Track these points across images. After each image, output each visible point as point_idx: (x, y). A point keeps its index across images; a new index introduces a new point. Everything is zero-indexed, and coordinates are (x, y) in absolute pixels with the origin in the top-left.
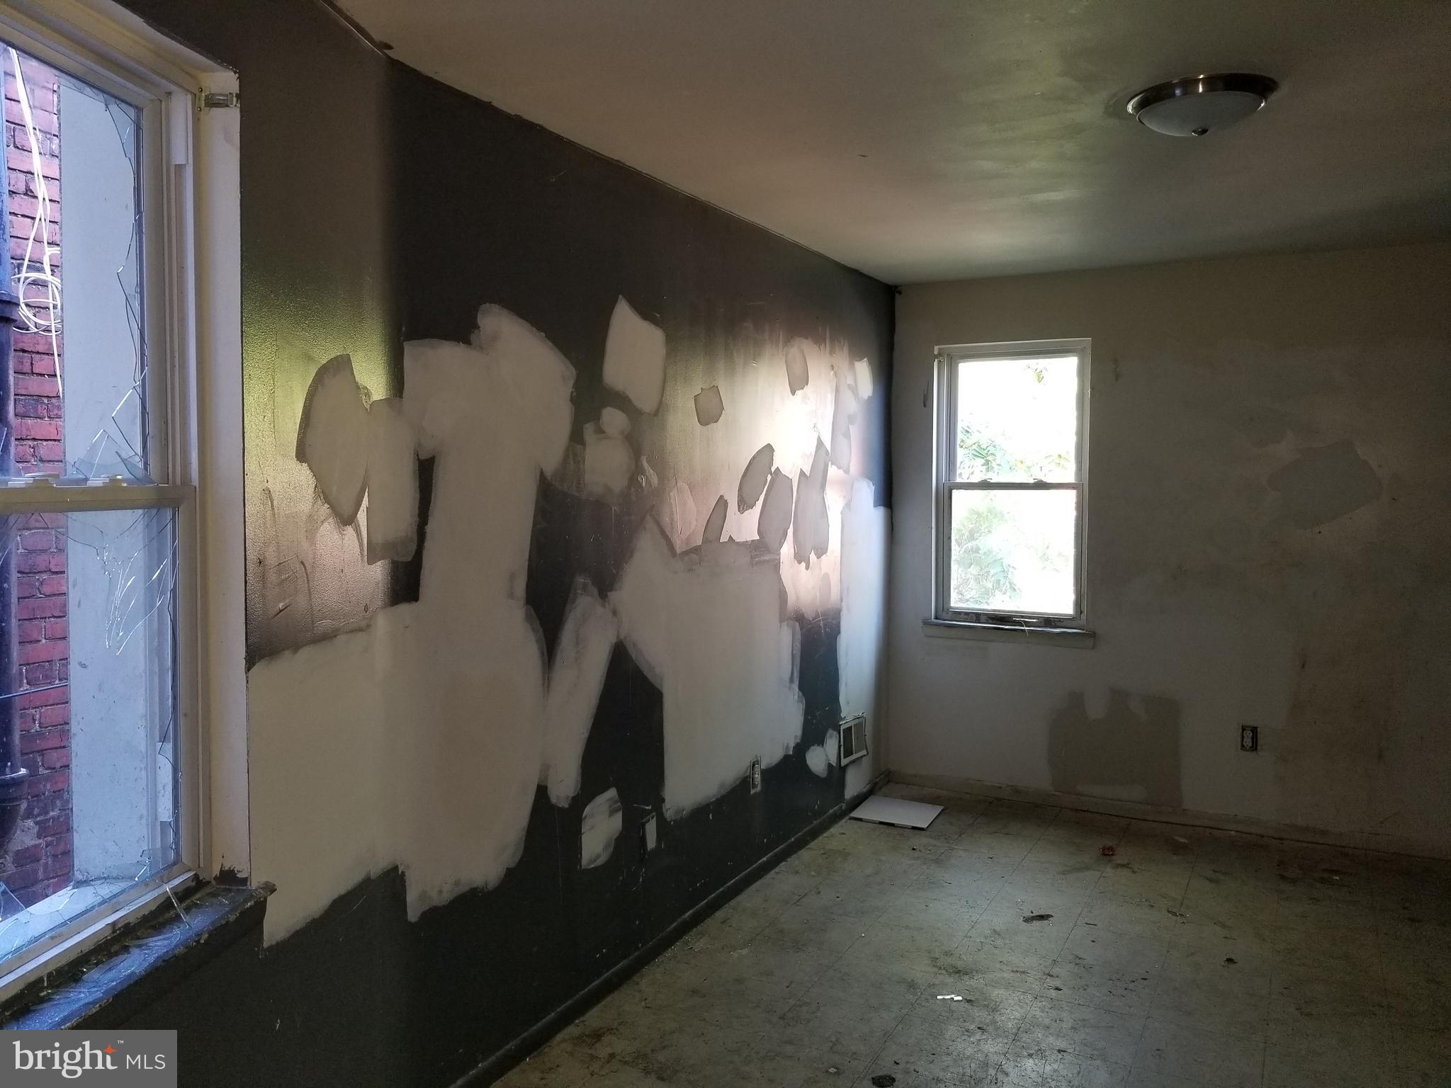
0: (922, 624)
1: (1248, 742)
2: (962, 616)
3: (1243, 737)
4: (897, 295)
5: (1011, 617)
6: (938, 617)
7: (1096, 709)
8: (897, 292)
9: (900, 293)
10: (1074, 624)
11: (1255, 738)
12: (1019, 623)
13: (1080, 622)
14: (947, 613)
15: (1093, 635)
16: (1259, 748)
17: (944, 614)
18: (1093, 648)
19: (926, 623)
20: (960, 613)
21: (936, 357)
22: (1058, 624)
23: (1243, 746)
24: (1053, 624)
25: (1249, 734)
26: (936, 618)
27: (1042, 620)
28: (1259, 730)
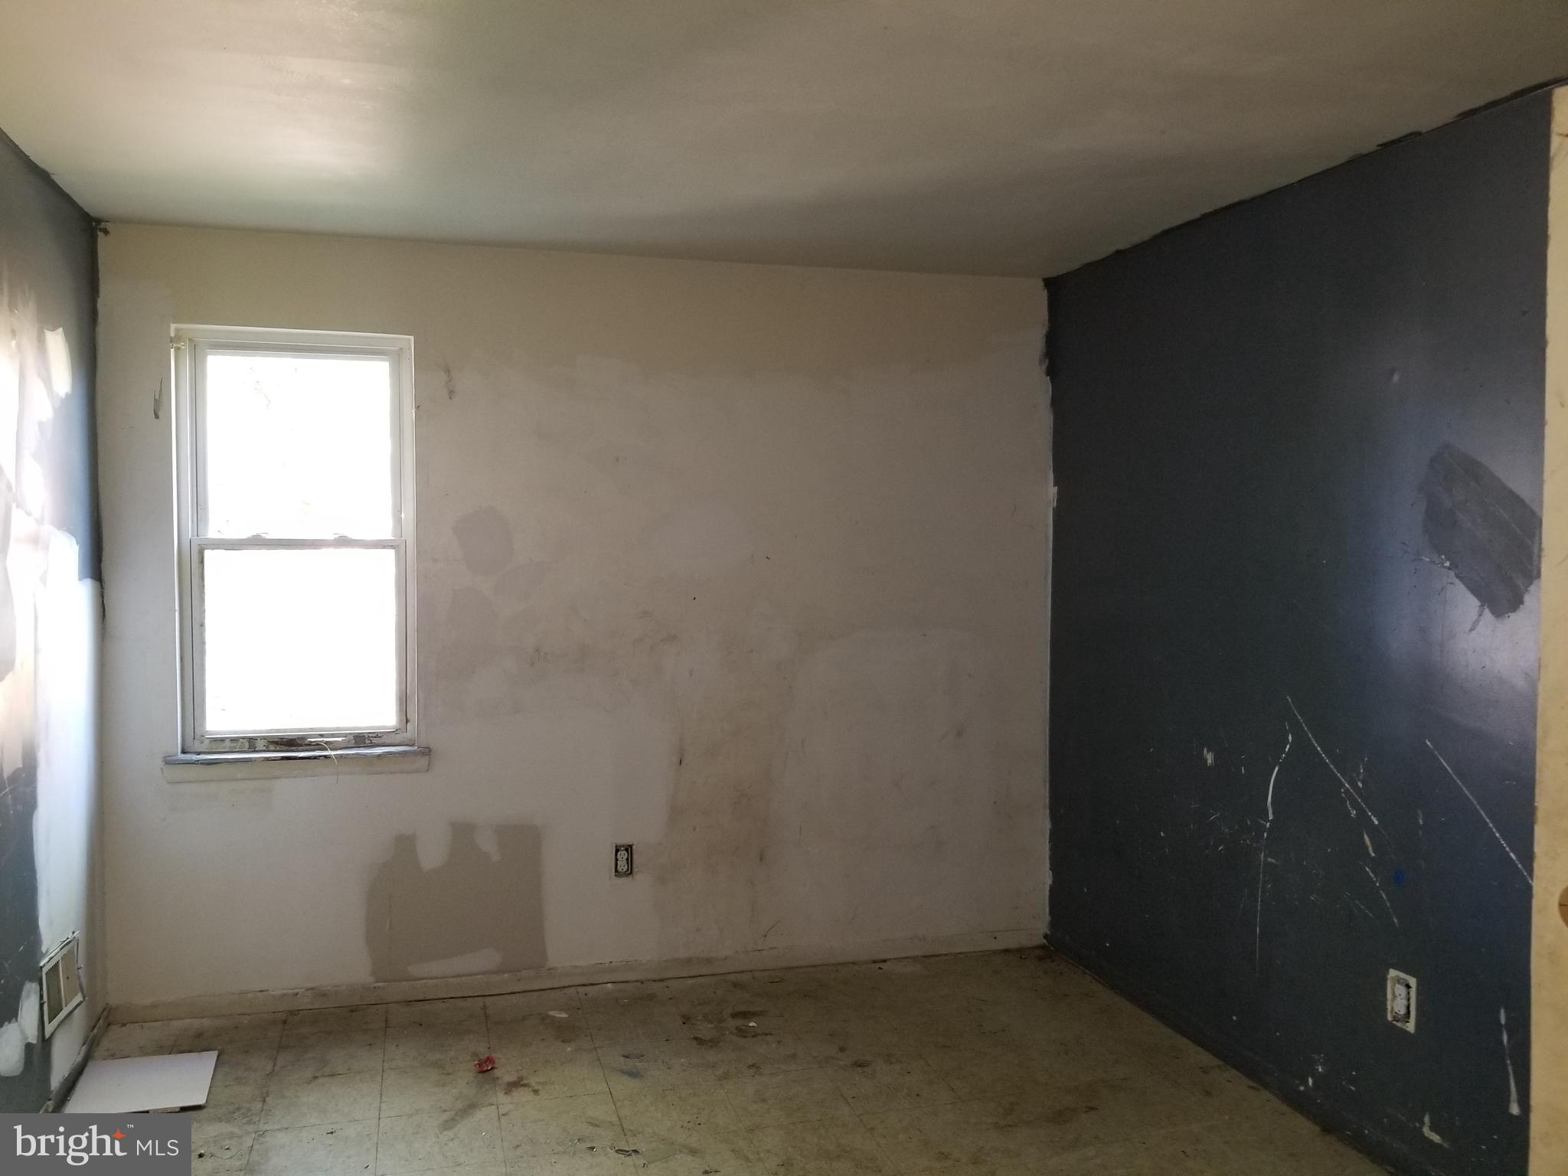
0: (159, 763)
1: (623, 866)
2: (228, 743)
3: (617, 860)
4: (100, 235)
5: (303, 738)
6: (187, 750)
7: (432, 854)
8: (101, 230)
9: (106, 232)
10: (399, 738)
11: (630, 861)
12: (318, 746)
13: (405, 735)
14: (202, 742)
15: (427, 752)
16: (635, 870)
17: (197, 743)
18: (428, 771)
19: (169, 762)
20: (222, 740)
21: (172, 340)
22: (375, 741)
23: (616, 871)
24: (367, 741)
25: (623, 855)
26: (184, 752)
27: (351, 737)
28: (634, 847)
